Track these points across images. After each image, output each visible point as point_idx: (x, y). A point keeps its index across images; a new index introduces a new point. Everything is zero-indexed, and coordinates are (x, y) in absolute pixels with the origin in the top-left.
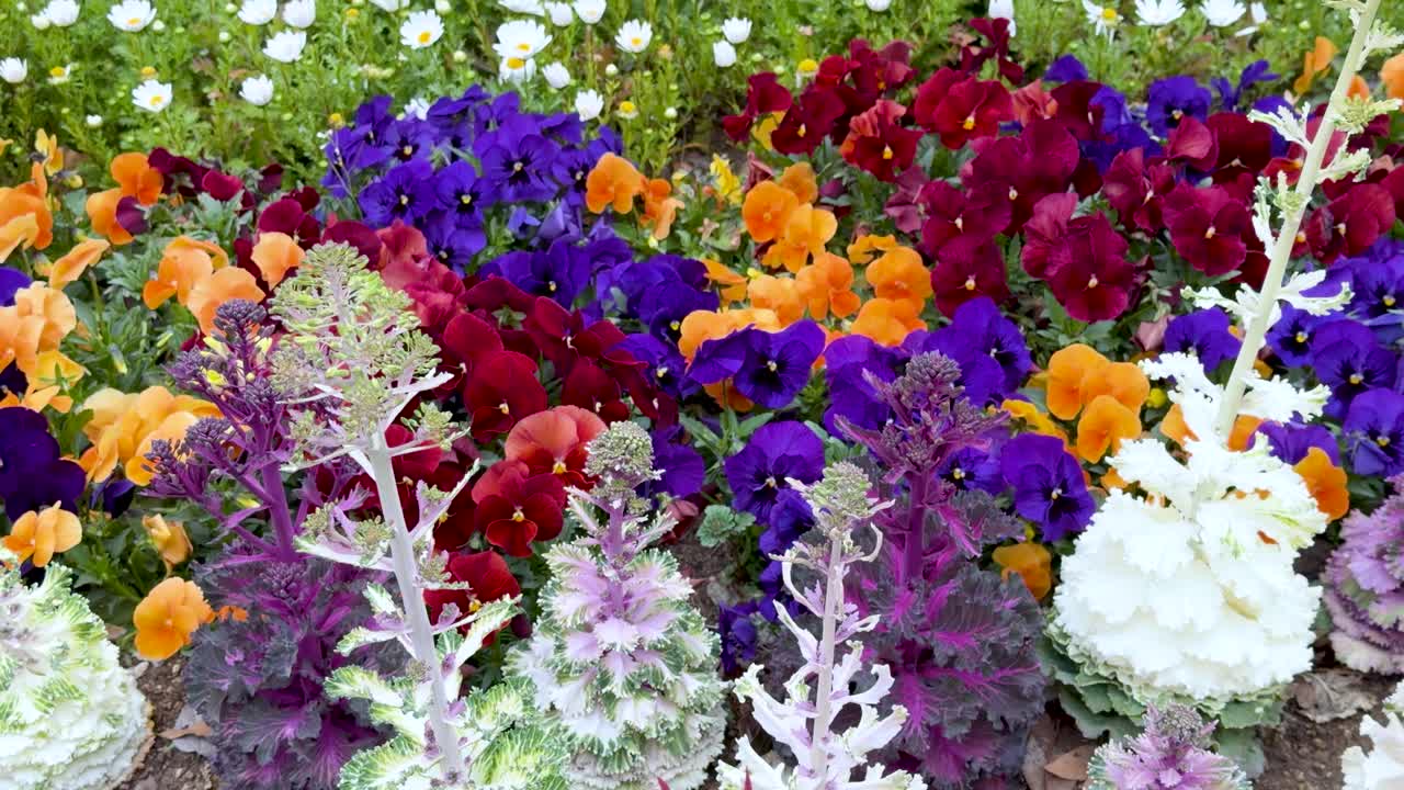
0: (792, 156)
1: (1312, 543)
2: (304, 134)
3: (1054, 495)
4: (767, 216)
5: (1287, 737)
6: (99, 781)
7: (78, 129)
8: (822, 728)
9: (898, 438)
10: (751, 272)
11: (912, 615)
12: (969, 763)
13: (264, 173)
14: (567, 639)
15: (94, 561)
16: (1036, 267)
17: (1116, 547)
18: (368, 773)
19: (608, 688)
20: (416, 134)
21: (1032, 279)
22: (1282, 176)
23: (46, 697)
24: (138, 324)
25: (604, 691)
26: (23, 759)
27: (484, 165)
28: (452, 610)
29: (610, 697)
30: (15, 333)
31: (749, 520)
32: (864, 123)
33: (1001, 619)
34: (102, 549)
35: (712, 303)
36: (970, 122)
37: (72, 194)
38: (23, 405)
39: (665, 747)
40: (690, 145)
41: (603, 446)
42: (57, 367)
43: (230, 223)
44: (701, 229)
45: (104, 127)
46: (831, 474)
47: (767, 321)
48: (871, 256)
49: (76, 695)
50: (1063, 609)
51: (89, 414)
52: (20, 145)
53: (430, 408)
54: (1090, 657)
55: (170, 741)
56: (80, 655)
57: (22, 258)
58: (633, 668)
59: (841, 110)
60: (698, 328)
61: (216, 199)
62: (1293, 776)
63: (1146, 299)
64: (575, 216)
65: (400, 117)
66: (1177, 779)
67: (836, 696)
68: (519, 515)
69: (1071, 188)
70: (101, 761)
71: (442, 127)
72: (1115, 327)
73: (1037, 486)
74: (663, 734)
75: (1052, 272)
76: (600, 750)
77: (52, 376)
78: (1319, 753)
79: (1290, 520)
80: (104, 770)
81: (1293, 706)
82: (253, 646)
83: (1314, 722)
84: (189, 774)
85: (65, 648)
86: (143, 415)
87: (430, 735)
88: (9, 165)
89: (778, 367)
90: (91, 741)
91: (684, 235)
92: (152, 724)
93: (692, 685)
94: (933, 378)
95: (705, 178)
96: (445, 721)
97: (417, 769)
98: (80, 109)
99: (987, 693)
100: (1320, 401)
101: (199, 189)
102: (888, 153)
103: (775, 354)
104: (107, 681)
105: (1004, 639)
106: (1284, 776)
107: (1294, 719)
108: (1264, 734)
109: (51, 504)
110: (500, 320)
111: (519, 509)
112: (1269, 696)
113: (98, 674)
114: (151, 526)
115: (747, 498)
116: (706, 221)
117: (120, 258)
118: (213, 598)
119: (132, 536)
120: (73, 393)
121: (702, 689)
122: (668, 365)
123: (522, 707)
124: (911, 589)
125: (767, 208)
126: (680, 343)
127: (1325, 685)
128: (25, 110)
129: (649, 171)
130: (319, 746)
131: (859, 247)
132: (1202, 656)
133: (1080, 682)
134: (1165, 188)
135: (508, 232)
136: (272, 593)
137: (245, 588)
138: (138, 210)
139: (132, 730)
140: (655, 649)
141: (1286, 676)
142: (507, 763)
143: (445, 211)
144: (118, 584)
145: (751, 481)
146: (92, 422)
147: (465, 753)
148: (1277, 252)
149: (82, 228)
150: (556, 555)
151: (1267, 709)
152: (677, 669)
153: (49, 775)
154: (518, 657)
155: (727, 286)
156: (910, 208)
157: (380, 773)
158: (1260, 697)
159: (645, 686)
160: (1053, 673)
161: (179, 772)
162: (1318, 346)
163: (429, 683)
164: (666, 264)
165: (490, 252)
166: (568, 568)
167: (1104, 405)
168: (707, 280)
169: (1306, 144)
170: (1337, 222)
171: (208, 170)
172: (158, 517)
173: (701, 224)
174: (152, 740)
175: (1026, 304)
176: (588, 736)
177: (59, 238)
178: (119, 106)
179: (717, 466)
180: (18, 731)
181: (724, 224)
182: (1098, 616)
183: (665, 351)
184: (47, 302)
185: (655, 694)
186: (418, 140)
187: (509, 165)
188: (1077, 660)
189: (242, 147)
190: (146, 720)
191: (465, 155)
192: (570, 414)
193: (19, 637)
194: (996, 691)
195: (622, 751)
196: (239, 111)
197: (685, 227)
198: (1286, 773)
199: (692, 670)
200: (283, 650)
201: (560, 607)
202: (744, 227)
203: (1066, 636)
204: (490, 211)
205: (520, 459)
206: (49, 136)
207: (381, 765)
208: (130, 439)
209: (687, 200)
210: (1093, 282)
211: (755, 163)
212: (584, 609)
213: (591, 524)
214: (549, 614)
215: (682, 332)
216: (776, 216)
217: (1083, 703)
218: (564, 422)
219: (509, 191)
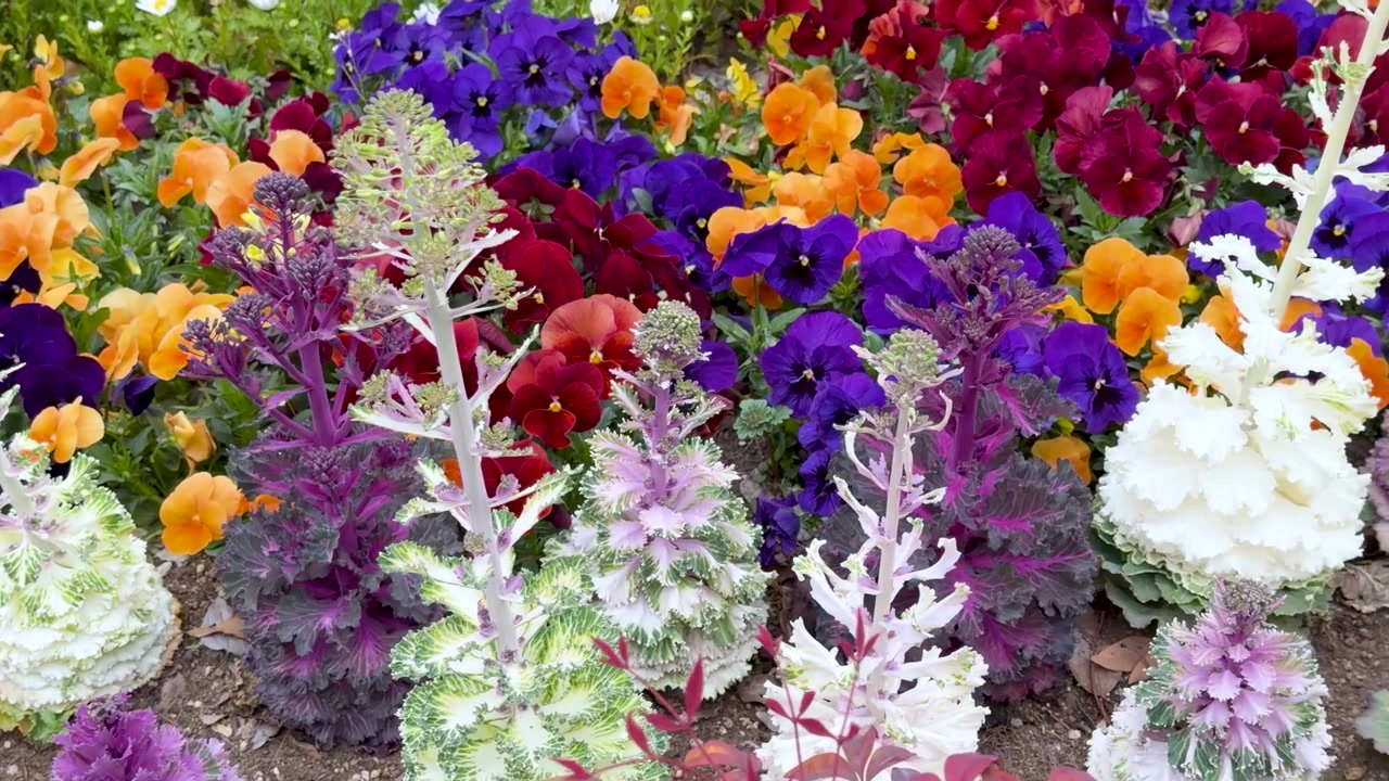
0: (811, 59)
1: (1363, 428)
2: (309, 44)
3: (1098, 385)
4: (788, 118)
5: (1334, 627)
6: (127, 676)
7: (77, 36)
8: (883, 606)
9: (953, 316)
10: (771, 174)
11: (964, 496)
12: (1021, 650)
13: (271, 80)
14: (611, 527)
15: (115, 460)
16: (1068, 162)
17: (1167, 434)
18: (424, 649)
19: (653, 576)
20: (427, 39)
21: (1065, 175)
22: (1344, 47)
23: (74, 589)
24: (148, 229)
25: (648, 579)
26: (52, 653)
27: (501, 67)
28: (510, 482)
29: (655, 586)
30: (27, 233)
31: (786, 413)
32: (886, 24)
33: (1055, 502)
34: (123, 448)
35: (737, 200)
36: (993, 22)
37: (74, 101)
38: (38, 301)
39: (709, 638)
40: (699, 56)
41: (651, 325)
42: (71, 264)
43: (240, 127)
44: (717, 136)
45: (105, 34)
46: (900, 340)
47: (796, 217)
48: (897, 156)
49: (105, 588)
50: (1108, 498)
51: (105, 312)
52: (18, 52)
53: (494, 267)
54: (1137, 546)
55: (198, 639)
56: (108, 547)
57: (28, 161)
58: (678, 557)
59: (861, 11)
60: (725, 224)
61: (223, 103)
62: (1341, 666)
63: (1179, 195)
64: (590, 123)
65: (410, 22)
66: (1246, 654)
67: (898, 573)
68: (555, 406)
69: (1102, 83)
70: (131, 657)
71: (454, 30)
72: (1146, 224)
73: (1083, 376)
74: (709, 623)
75: (1086, 166)
76: (644, 639)
77: (67, 275)
78: (1365, 643)
79: (1342, 405)
80: (134, 667)
81: (1339, 596)
82: (289, 536)
83: (1360, 612)
84: (219, 672)
85: (94, 538)
86: (162, 313)
87: (484, 614)
88: (7, 74)
89: (810, 262)
90: (121, 635)
91: (701, 142)
92: (180, 621)
93: (738, 573)
94: (993, 251)
95: (721, 82)
96: (502, 598)
97: (474, 646)
98: (78, 17)
99: (1037, 580)
100: (1374, 283)
101: (205, 95)
102: (911, 53)
103: (807, 249)
104: (136, 574)
105: (1060, 522)
106: (1331, 665)
107: (1340, 609)
108: (1310, 624)
109: (70, 400)
110: (529, 213)
111: (556, 399)
112: (1320, 584)
113: (129, 567)
114: (172, 424)
115: (783, 391)
116: (723, 126)
117: (125, 164)
118: (248, 488)
119: (153, 435)
120: (87, 291)
121: (748, 578)
122: (695, 263)
123: (580, 583)
124: (963, 473)
125: (787, 111)
126: (708, 239)
127: (1370, 577)
128: (24, 16)
129: (662, 77)
130: (357, 636)
131: (884, 145)
132: (1255, 542)
133: (1127, 572)
134: (1196, 84)
135: (523, 137)
136: (313, 478)
137: (283, 473)
138: (145, 114)
139: (161, 627)
140: (700, 538)
141: (1337, 562)
142: (558, 646)
143: (460, 115)
144: (138, 484)
145: (787, 373)
146: (107, 322)
147: (519, 632)
148: (1336, 126)
149: (87, 134)
150: (600, 442)
151: (1317, 596)
152: (721, 557)
153: (78, 670)
154: (557, 548)
155: (751, 187)
156: (933, 109)
157: (435, 650)
158: (1310, 584)
159: (689, 576)
160: (1101, 563)
161: (208, 670)
162: (1356, 238)
163: (487, 556)
164: (690, 163)
165: (507, 156)
166: (612, 454)
167: (1145, 296)
168: (730, 180)
169: (1367, 14)
170: (1368, 119)
171: (212, 76)
172: (181, 414)
173: (718, 129)
174: (180, 637)
175: (1055, 202)
176: (631, 626)
177: (62, 145)
178: (118, 14)
179: (748, 362)
180: (46, 624)
181: (741, 130)
182: (1148, 504)
183: (692, 248)
184: (59, 201)
185: (701, 583)
186: (428, 46)
187: (525, 67)
188: (1124, 549)
189: (245, 57)
190: (174, 617)
191: (481, 57)
192: (606, 302)
193: (46, 529)
194: (1046, 578)
195: (667, 641)
196: (241, 20)
197: (701, 132)
198: (1334, 663)
199: (735, 561)
200: (324, 535)
201: (605, 493)
202: (763, 131)
203: (1112, 526)
204: (504, 114)
205: (557, 348)
206: (49, 42)
207: (436, 642)
208: (149, 338)
209: (701, 104)
210: (1128, 176)
211: (775, 65)
212: (630, 493)
213: (633, 408)
214: (591, 502)
215: (710, 228)
216: (797, 118)
217: (1131, 592)
218: (602, 311)
219: (525, 94)
